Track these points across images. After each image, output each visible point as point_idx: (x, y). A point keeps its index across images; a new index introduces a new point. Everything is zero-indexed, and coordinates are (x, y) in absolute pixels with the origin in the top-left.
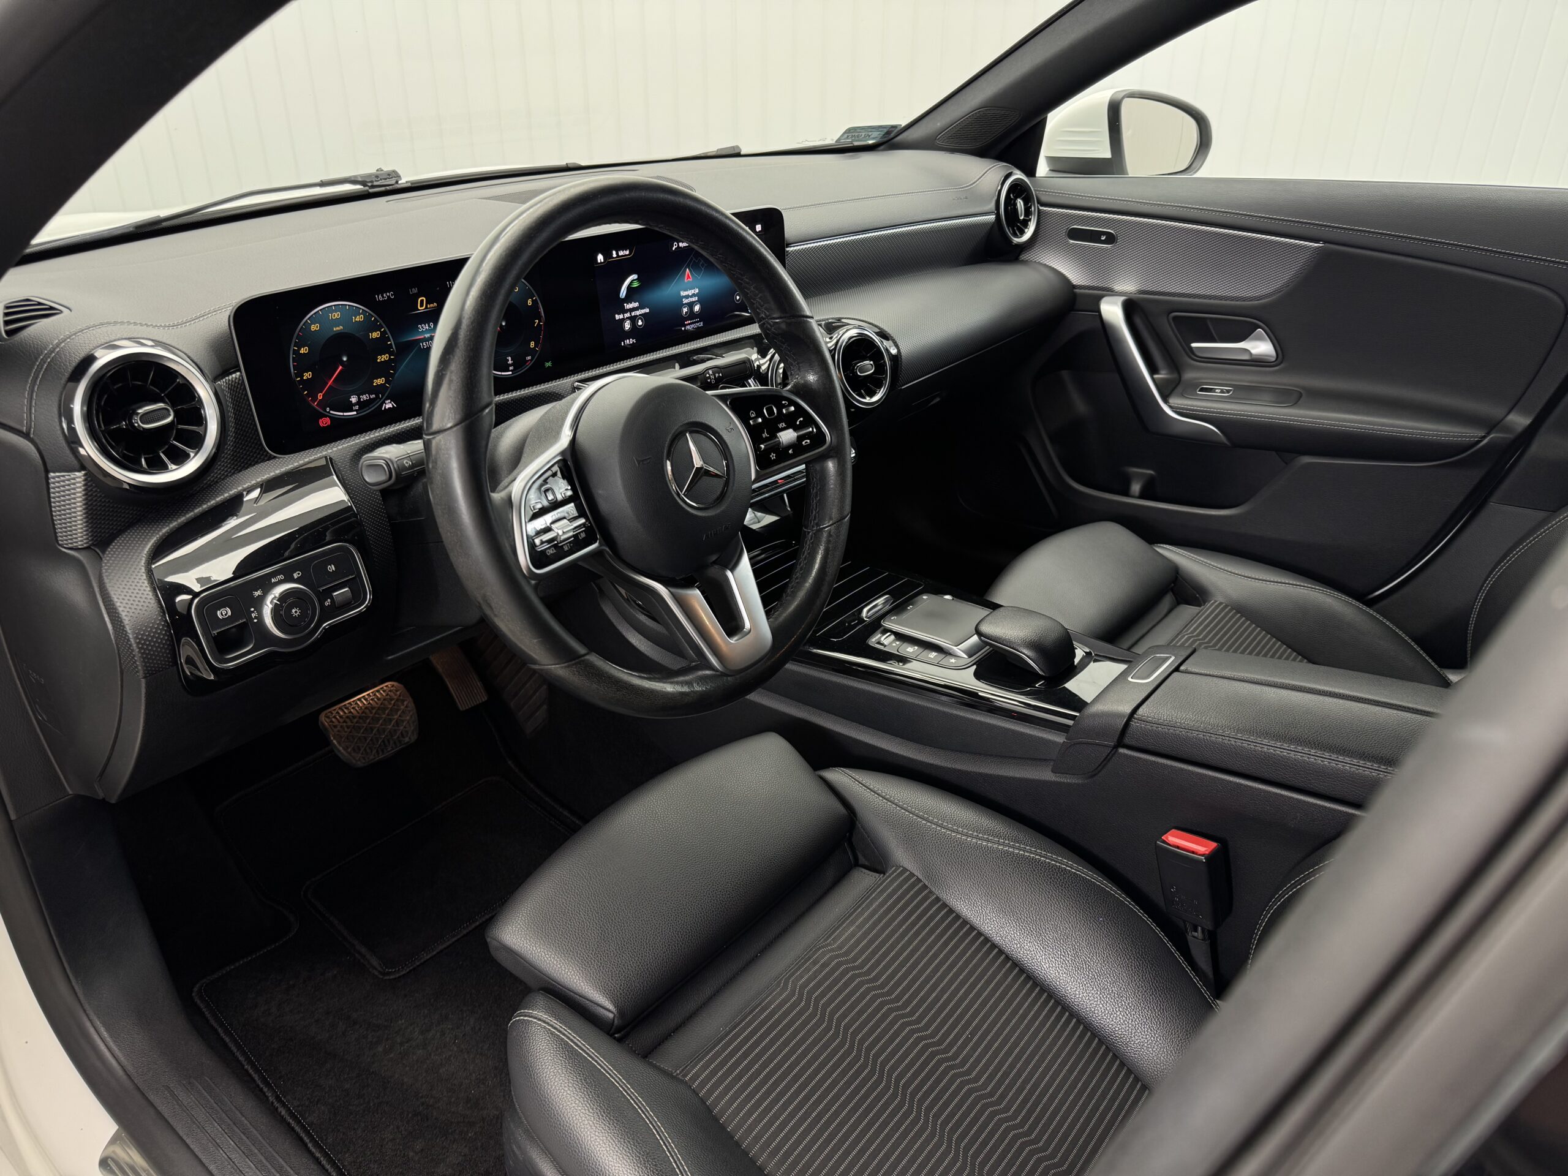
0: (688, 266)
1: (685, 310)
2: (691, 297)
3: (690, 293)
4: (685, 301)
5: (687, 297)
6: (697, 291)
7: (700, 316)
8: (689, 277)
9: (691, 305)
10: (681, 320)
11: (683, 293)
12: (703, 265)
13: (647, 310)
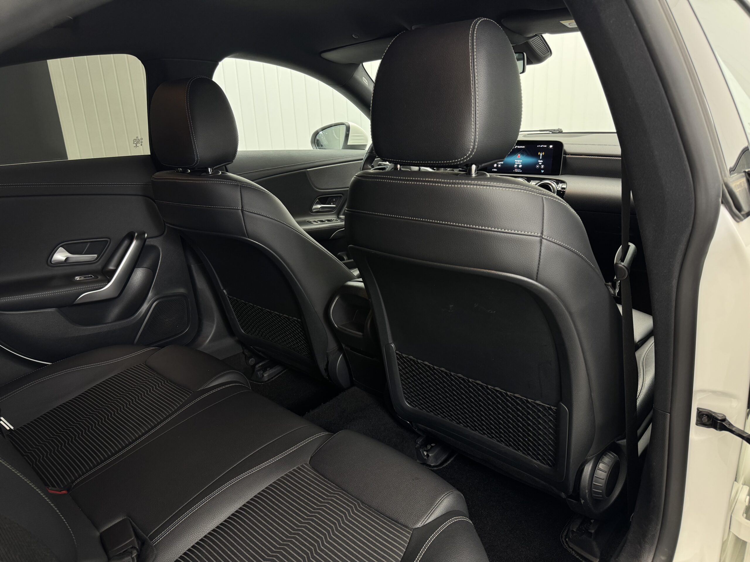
0: (519, 153)
1: (516, 166)
2: (519, 162)
3: (519, 161)
4: (516, 163)
5: (517, 162)
6: (521, 161)
7: (521, 169)
8: (519, 156)
9: (518, 165)
10: (514, 168)
11: (516, 161)
12: (525, 154)
13: (503, 163)
